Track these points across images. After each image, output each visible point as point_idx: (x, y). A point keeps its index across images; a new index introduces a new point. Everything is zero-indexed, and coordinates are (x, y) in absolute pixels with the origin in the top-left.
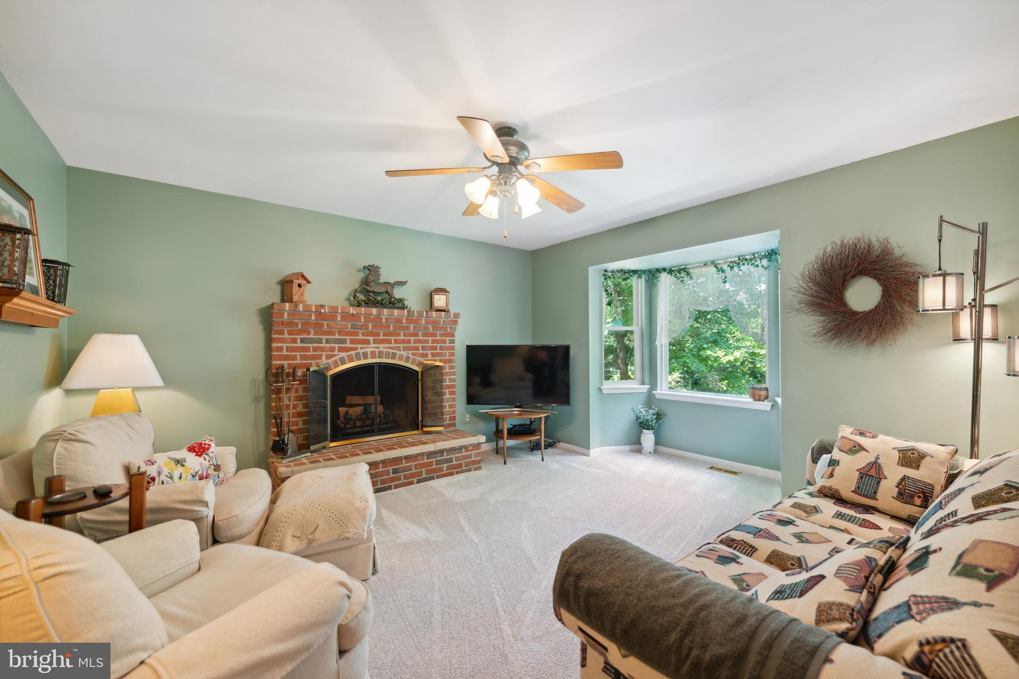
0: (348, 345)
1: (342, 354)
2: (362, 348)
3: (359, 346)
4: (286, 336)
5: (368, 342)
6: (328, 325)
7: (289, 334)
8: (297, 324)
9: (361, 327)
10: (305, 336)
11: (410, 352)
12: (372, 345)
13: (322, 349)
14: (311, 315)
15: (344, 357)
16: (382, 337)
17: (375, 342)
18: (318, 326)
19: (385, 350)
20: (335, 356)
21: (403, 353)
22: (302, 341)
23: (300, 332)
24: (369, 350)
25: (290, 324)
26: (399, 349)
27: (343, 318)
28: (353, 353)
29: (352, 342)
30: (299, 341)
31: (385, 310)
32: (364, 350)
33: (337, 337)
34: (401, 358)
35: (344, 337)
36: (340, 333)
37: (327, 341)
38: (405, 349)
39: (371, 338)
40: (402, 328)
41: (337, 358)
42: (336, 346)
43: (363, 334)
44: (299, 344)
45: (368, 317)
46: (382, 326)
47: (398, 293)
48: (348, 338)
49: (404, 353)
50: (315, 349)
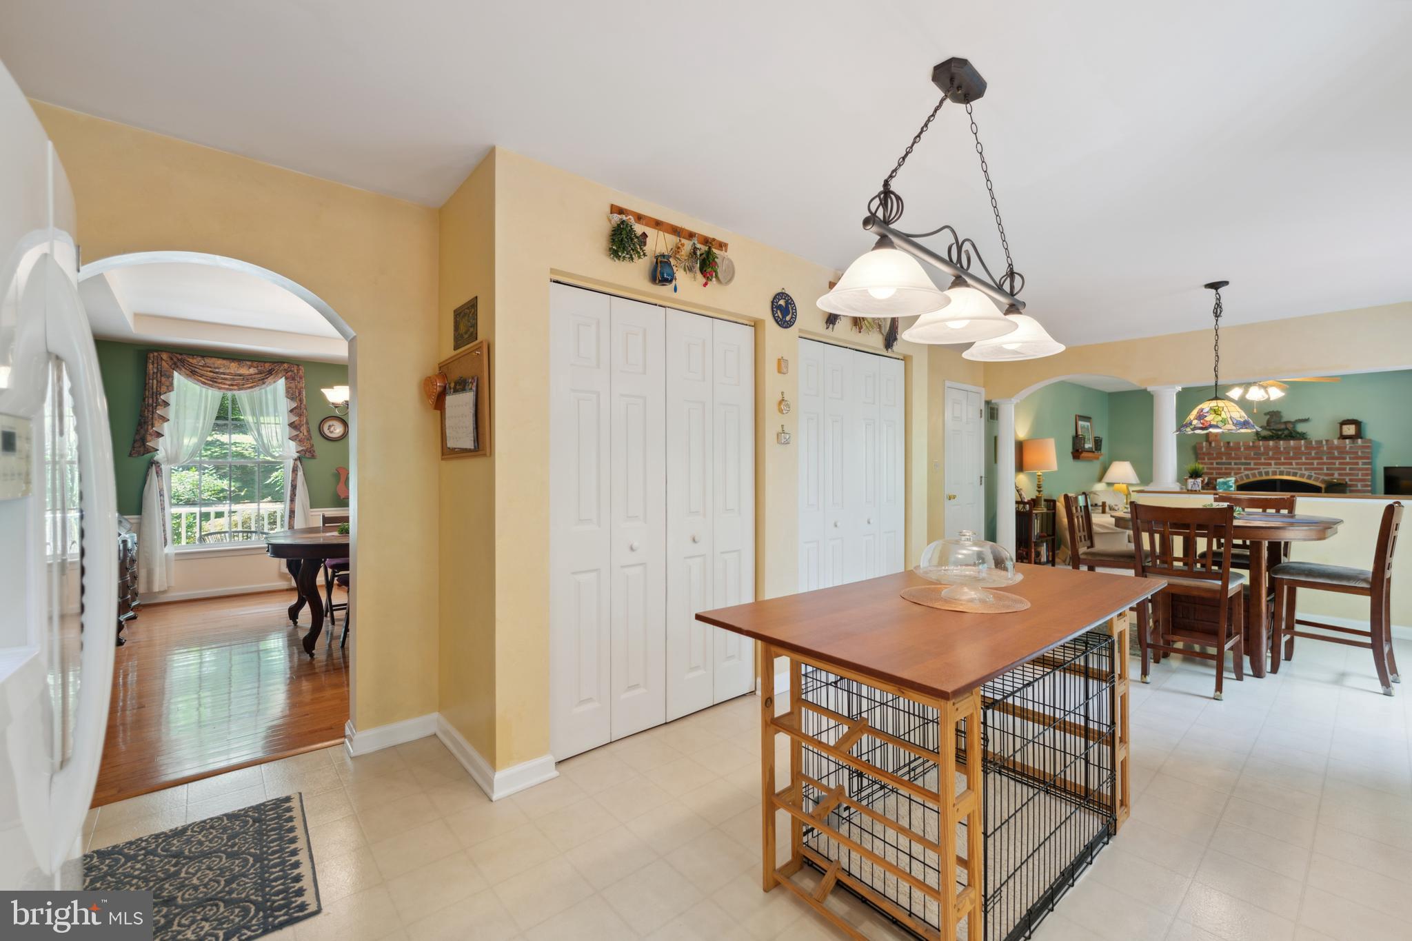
0: (1252, 466)
1: (1247, 472)
2: (1264, 468)
3: (1262, 467)
4: (1206, 460)
5: (1270, 464)
6: (1235, 454)
7: (1208, 459)
8: (1213, 454)
9: (1263, 454)
10: (1219, 461)
11: (1313, 472)
12: (1273, 466)
13: (1232, 469)
14: (1221, 449)
15: (1248, 474)
16: (1283, 460)
17: (1276, 464)
18: (1229, 456)
19: (1285, 470)
20: (1241, 473)
21: (1304, 472)
22: (1217, 464)
23: (1215, 459)
24: (1270, 470)
25: (1209, 454)
26: (1301, 469)
27: (1245, 449)
28: (1256, 471)
29: (1255, 464)
30: (1215, 464)
31: (1281, 442)
32: (1266, 470)
33: (1243, 461)
34: (1302, 476)
35: (1248, 461)
36: (1245, 459)
37: (1235, 464)
38: (1306, 469)
39: (1273, 462)
40: (1303, 453)
41: (1243, 474)
42: (1243, 467)
43: (1265, 459)
44: (1215, 465)
45: (1267, 448)
46: (1281, 453)
47: (1301, 428)
48: (1252, 462)
49: (1307, 473)
50: (1226, 469)
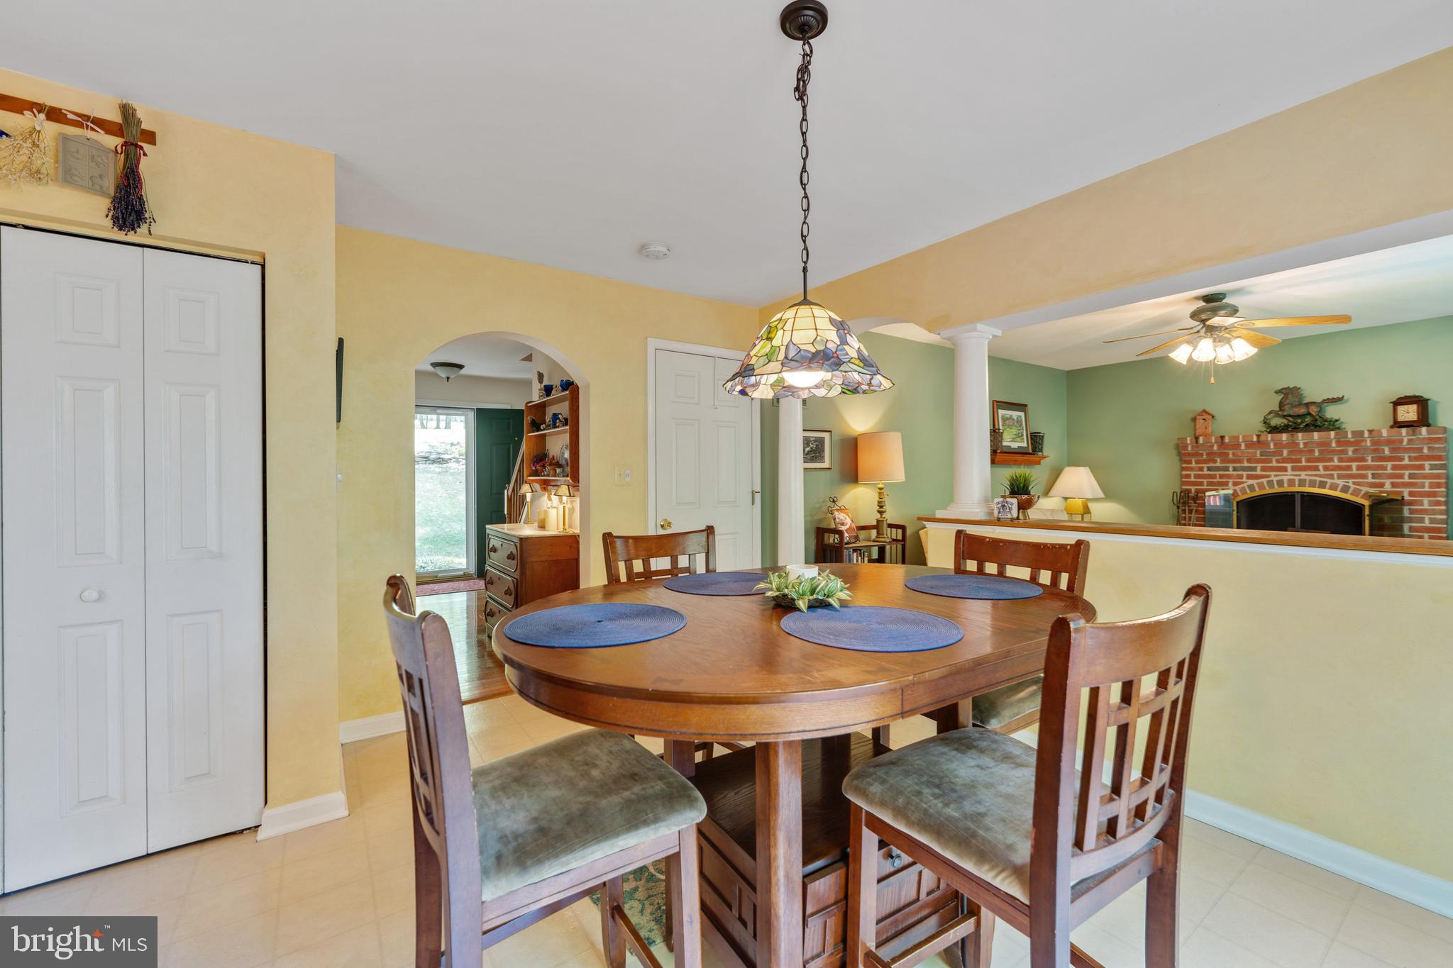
0: (1259, 472)
1: (1251, 482)
2: (1276, 476)
3: (1273, 473)
4: (1193, 465)
5: (1285, 469)
6: (1233, 454)
7: (1197, 463)
8: (1202, 454)
9: (1274, 454)
10: (1211, 465)
11: (1351, 481)
12: (1290, 472)
13: (1229, 476)
14: (1213, 446)
15: (1253, 484)
16: (1304, 464)
17: (1294, 469)
18: (1224, 456)
19: (1308, 478)
20: (1243, 483)
21: (1336, 481)
22: (1209, 469)
23: (1205, 462)
24: (1285, 478)
25: (1196, 454)
26: (1331, 477)
27: (1248, 446)
28: (1264, 480)
29: (1263, 469)
30: (1205, 469)
31: (1300, 435)
32: (1279, 478)
33: (1246, 464)
34: (1334, 487)
35: (1253, 465)
36: (1249, 461)
37: (1235, 469)
38: (1340, 477)
39: (1289, 466)
40: (1334, 452)
41: (1245, 485)
42: (1245, 474)
43: (1278, 461)
44: (1206, 472)
45: (1279, 445)
46: (1301, 452)
47: (1331, 412)
48: (1259, 466)
49: (1341, 483)
50: (1221, 476)
